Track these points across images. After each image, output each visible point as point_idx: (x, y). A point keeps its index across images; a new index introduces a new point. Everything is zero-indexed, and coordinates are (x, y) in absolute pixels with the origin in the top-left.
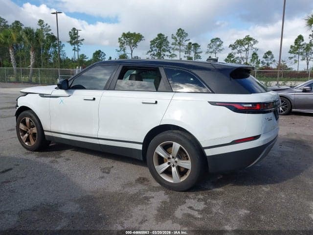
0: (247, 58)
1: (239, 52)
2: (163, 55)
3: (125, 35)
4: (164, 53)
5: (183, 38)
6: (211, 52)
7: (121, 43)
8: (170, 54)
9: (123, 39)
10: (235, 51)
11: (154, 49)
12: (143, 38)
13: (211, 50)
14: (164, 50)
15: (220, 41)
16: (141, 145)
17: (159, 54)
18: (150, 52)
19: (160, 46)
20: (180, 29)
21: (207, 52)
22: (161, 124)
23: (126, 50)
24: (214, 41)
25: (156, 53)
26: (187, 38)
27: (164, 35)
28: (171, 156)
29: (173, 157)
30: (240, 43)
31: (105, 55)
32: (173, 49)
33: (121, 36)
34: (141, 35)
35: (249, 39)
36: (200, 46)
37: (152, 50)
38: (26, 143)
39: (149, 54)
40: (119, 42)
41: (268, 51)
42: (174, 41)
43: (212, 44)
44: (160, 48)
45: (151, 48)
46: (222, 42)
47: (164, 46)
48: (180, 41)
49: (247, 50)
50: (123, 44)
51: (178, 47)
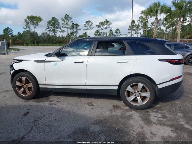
0: (107, 33)
1: (102, 29)
2: (56, 31)
3: (28, 17)
4: (57, 29)
5: (69, 21)
6: (86, 29)
7: (26, 23)
8: (61, 30)
9: (27, 20)
10: (100, 29)
11: (50, 27)
12: (42, 20)
13: (86, 28)
14: (57, 28)
15: (91, 22)
16: (117, 87)
17: (54, 31)
18: (47, 29)
19: (54, 25)
20: (67, 14)
21: (84, 29)
22: (131, 74)
23: (30, 28)
24: (87, 22)
25: (51, 29)
26: (71, 21)
27: (56, 18)
28: (136, 91)
29: (138, 92)
30: (102, 24)
31: (12, 31)
32: (63, 27)
33: (26, 18)
34: (41, 18)
35: (107, 22)
36: (79, 25)
37: (49, 28)
38: (23, 95)
39: (47, 30)
40: (25, 22)
41: (117, 29)
42: (63, 22)
43: (86, 24)
44: (54, 26)
45: (48, 26)
46: (92, 23)
47: (57, 25)
48: (67, 22)
49: (106, 28)
50: (28, 23)
51: (66, 26)
